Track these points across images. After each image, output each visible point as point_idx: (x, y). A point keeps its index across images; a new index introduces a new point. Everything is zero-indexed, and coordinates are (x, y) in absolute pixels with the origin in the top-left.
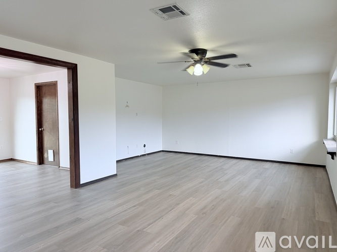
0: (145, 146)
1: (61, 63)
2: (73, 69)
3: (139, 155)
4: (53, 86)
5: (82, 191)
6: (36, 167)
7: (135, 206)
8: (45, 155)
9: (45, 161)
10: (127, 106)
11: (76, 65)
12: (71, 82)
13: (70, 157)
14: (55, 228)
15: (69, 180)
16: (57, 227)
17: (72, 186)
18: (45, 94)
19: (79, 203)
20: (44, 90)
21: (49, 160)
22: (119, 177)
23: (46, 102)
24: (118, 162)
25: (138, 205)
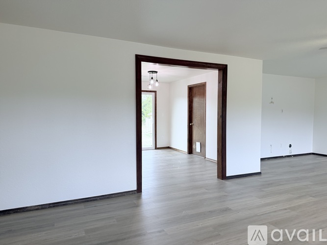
0: (290, 146)
1: (214, 66)
2: (223, 70)
3: (284, 155)
4: (202, 87)
5: (228, 183)
6: (186, 156)
7: (286, 209)
8: (194, 147)
9: (194, 152)
10: (272, 102)
11: (226, 65)
12: (221, 82)
13: (218, 151)
14: (210, 212)
15: (216, 171)
16: (211, 212)
17: (218, 177)
18: (195, 94)
19: (227, 194)
20: (195, 90)
21: (197, 151)
22: (263, 176)
23: (196, 101)
24: (262, 159)
25: (289, 208)
